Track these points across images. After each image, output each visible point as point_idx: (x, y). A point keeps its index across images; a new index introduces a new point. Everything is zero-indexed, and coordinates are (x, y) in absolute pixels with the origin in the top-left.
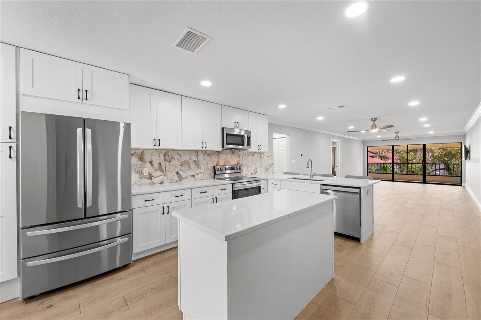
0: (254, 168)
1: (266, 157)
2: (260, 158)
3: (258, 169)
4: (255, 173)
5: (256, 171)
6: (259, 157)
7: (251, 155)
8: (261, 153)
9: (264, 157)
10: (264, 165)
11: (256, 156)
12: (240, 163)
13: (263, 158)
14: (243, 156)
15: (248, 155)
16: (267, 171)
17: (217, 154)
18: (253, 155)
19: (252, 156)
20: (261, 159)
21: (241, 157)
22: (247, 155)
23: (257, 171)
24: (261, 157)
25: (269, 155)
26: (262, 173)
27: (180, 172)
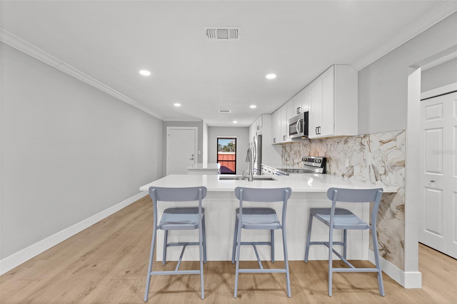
0: (347, 165)
1: (375, 145)
2: (360, 147)
3: (357, 170)
4: (350, 176)
5: (350, 172)
6: (358, 144)
7: (343, 142)
8: (363, 136)
9: (369, 145)
10: (369, 163)
11: (351, 143)
12: (328, 154)
13: (367, 147)
14: (331, 145)
15: (338, 143)
16: (379, 178)
17: (310, 145)
18: (346, 142)
19: (345, 144)
20: (362, 148)
21: (329, 146)
22: (336, 142)
23: (353, 173)
24: (361, 144)
25: (384, 138)
26: (364, 180)
27: (294, 159)
